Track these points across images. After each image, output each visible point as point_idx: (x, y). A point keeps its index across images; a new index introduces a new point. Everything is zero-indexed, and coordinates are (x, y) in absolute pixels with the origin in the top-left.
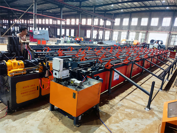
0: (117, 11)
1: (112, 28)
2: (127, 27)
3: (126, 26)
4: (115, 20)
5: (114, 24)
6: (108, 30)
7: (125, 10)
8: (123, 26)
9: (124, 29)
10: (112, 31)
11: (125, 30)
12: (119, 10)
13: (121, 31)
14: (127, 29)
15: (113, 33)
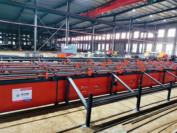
0: (160, 22)
1: (154, 41)
2: (173, 39)
3: (171, 38)
4: (158, 31)
5: (157, 36)
6: (150, 42)
7: (169, 20)
8: (169, 37)
9: (169, 41)
10: (155, 43)
11: (171, 42)
12: (162, 21)
13: (166, 43)
14: (173, 40)
15: (156, 46)
